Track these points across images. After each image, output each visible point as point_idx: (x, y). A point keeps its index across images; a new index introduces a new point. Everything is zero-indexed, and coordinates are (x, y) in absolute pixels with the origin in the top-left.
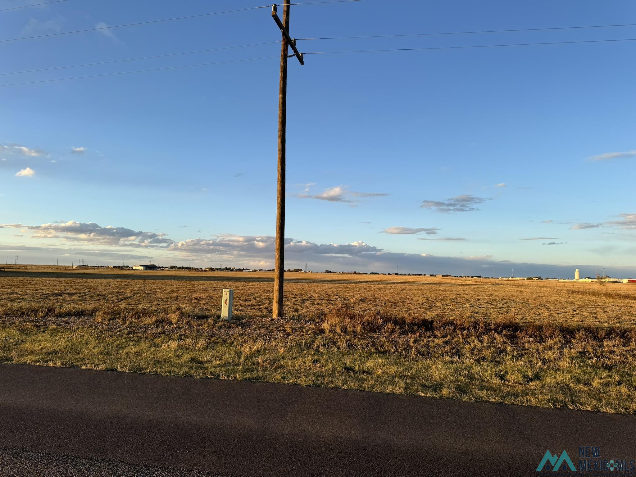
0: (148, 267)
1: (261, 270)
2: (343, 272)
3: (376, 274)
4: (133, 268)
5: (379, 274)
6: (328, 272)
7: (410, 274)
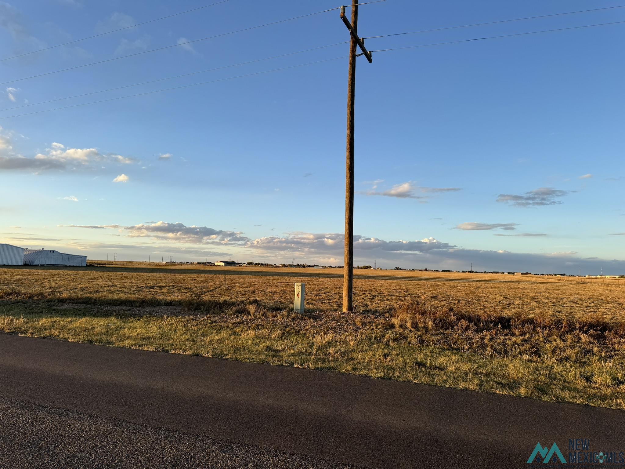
0: (228, 264)
1: (331, 267)
2: (413, 269)
3: (449, 271)
5: (452, 271)
6: (397, 269)
7: (486, 272)
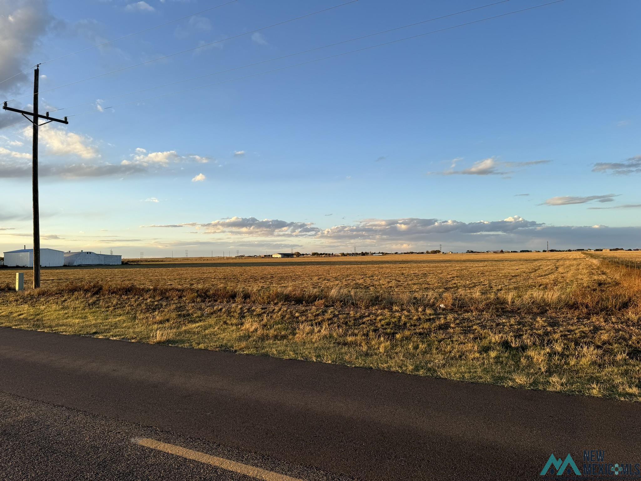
0: (285, 255)
2: (487, 252)
3: (528, 251)
4: (273, 256)
5: (531, 251)
6: (470, 252)
7: (570, 250)
